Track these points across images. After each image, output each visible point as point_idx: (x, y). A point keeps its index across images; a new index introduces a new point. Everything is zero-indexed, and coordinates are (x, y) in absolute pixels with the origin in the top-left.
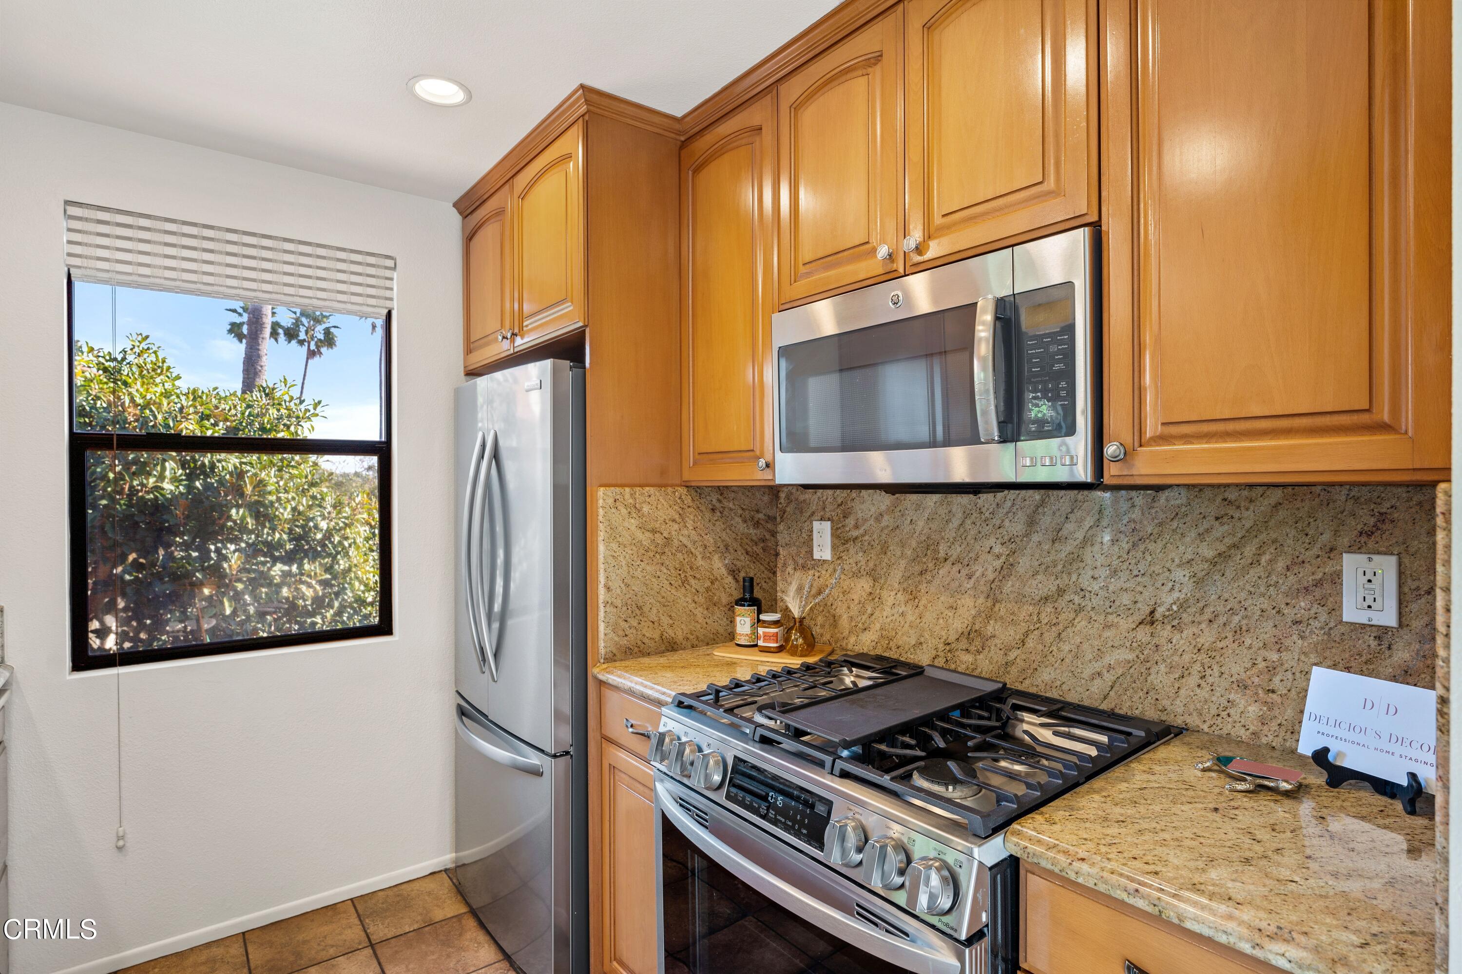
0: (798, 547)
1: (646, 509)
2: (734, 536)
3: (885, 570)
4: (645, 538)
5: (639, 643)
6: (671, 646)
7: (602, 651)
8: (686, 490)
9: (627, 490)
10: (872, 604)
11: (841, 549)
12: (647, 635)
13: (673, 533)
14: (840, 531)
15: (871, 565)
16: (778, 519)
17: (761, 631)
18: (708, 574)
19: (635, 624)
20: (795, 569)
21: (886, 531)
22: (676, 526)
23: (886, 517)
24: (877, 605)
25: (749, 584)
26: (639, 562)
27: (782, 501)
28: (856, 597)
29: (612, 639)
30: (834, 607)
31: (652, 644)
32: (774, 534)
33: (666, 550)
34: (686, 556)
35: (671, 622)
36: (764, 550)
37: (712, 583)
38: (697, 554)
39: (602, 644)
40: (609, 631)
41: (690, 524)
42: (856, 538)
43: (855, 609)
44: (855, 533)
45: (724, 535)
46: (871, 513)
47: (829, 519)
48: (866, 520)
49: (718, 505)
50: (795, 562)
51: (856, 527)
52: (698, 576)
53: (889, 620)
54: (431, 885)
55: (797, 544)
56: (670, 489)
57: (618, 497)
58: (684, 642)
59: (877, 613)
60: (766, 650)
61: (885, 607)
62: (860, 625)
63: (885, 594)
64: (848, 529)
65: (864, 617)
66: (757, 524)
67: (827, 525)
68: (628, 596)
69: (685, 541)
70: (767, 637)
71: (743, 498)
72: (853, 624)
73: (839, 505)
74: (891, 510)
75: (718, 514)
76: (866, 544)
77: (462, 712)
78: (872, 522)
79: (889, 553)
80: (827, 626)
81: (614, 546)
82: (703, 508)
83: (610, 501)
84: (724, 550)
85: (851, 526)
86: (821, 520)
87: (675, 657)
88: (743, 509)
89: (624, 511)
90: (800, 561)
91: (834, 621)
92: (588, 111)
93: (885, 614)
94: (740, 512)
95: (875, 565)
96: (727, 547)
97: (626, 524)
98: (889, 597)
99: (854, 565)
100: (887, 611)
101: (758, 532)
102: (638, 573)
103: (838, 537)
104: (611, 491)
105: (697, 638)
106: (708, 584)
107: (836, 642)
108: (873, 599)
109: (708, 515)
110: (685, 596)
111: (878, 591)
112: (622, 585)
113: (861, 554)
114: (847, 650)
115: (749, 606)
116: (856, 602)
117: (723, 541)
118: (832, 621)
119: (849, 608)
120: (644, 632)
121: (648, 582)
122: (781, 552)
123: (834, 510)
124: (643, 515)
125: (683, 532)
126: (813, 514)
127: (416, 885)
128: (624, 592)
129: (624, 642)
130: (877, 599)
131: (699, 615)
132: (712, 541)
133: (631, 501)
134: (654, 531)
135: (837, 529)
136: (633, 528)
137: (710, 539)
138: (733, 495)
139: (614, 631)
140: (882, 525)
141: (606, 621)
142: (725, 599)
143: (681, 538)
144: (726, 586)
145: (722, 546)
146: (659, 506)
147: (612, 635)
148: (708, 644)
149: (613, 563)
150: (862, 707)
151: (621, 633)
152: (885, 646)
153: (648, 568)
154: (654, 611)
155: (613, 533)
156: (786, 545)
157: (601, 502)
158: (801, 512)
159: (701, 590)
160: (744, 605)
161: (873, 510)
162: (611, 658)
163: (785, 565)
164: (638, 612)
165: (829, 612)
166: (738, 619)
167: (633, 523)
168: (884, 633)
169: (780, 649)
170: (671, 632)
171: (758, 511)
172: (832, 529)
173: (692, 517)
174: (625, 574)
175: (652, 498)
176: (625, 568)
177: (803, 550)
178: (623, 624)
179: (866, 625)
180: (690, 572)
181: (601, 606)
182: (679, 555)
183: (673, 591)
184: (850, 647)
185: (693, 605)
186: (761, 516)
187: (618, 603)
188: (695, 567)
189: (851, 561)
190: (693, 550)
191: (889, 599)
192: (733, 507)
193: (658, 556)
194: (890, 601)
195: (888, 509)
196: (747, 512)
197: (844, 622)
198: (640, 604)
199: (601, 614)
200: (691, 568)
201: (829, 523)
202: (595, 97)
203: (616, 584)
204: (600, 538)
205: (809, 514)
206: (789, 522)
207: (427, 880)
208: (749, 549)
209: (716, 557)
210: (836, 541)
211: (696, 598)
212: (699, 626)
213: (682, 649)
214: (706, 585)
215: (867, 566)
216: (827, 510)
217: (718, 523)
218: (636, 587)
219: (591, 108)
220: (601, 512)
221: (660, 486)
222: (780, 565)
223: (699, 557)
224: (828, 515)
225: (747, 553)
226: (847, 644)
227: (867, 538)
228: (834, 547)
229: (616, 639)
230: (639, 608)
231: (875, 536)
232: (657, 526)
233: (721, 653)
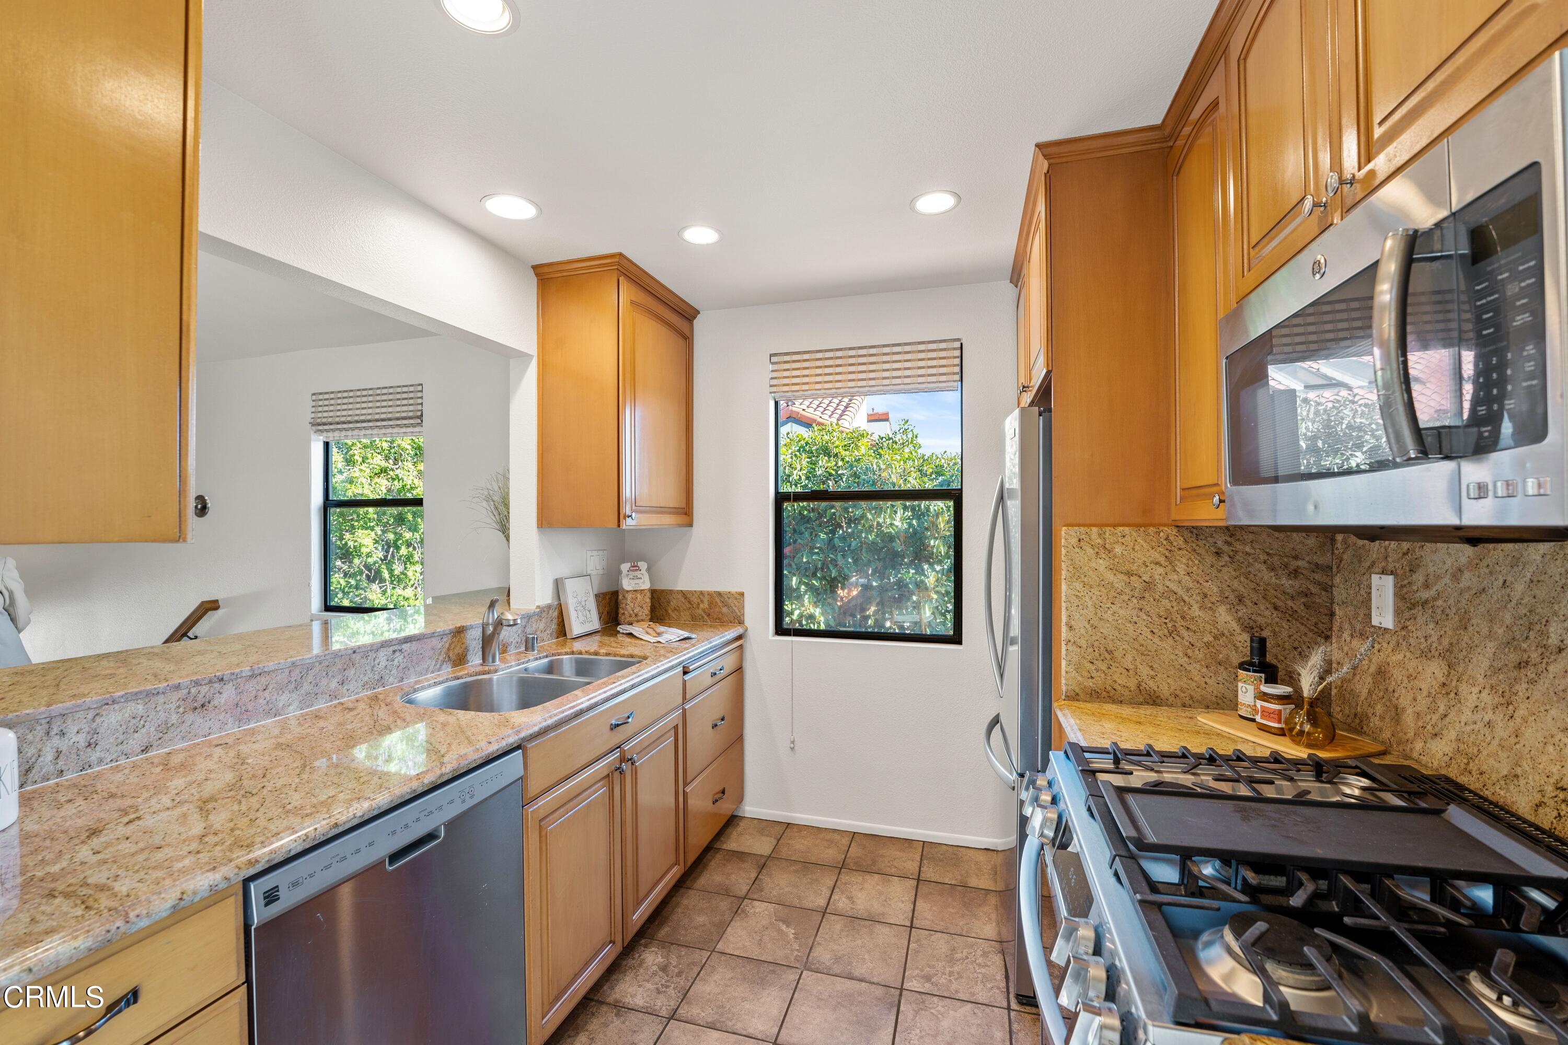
0: (1356, 607)
1: (1118, 550)
2: (1253, 585)
3: (1464, 653)
4: (1119, 581)
5: (1109, 688)
6: (1154, 700)
7: (1064, 688)
8: (1175, 531)
9: (1095, 529)
10: (1446, 700)
11: (1407, 615)
12: (1119, 681)
13: (1157, 577)
14: (1405, 590)
15: (1445, 642)
16: (1335, 569)
17: (1259, 704)
18: (1208, 627)
19: (1104, 668)
20: (1352, 636)
21: (1467, 596)
22: (1161, 570)
23: (1467, 575)
24: (1453, 703)
25: (1260, 645)
26: (1109, 605)
27: (1339, 545)
28: (1424, 686)
29: (1074, 678)
30: (1396, 695)
31: (1126, 692)
32: (1327, 588)
33: (1147, 595)
34: (1174, 604)
35: (1152, 673)
36: (1307, 606)
37: (1215, 638)
38: (1193, 602)
39: (1063, 681)
40: (1070, 669)
41: (1181, 568)
42: (1426, 602)
43: (1423, 704)
44: (1425, 595)
45: (1236, 584)
46: (1446, 567)
47: (1392, 573)
48: (1438, 577)
49: (1226, 548)
50: (1353, 628)
51: (1427, 586)
52: (1192, 627)
53: (1469, 728)
55: (1355, 603)
56: (1151, 530)
57: (1083, 537)
58: (1171, 699)
59: (1452, 715)
60: (1263, 728)
61: (1464, 709)
62: (1429, 727)
63: (1463, 688)
64: (1415, 588)
65: (1435, 717)
66: (1295, 573)
67: (1389, 580)
68: (1094, 638)
69: (1173, 586)
70: (1266, 713)
71: (1268, 540)
72: (1420, 724)
73: (1404, 554)
74: (1473, 565)
75: (1227, 558)
76: (1439, 611)
78: (1447, 580)
79: (1471, 629)
80: (1387, 720)
81: (1078, 586)
82: (1202, 551)
83: (1074, 541)
84: (1236, 602)
85: (1420, 584)
86: (1383, 573)
87: (1146, 711)
88: (1268, 554)
89: (1090, 551)
90: (1358, 627)
91: (1397, 714)
92: (1050, 165)
93: (1464, 719)
94: (1263, 557)
95: (1451, 644)
96: (1240, 599)
97: (1093, 565)
98: (1470, 695)
99: (1423, 640)
100: (1467, 715)
101: (1297, 584)
102: (1108, 616)
103: (1403, 598)
104: (1073, 531)
105: (1192, 698)
106: (1208, 638)
107: (1398, 744)
108: (1448, 694)
109: (1210, 559)
110: (1174, 648)
111: (1454, 683)
112: (1088, 626)
113: (1432, 626)
114: (1411, 758)
115: (1255, 671)
116: (1425, 693)
117: (1233, 591)
118: (1393, 714)
119: (1415, 700)
120: (1115, 677)
121: (1121, 626)
122: (1337, 612)
123: (1398, 561)
124: (1115, 556)
125: (1170, 577)
126: (1373, 564)
128: (1090, 633)
129: (1090, 683)
130: (1452, 695)
131: (1195, 673)
132: (1216, 589)
133: (1099, 541)
134: (1129, 574)
135: (1402, 587)
136: (1102, 569)
137: (1212, 588)
138: (1251, 537)
139: (1077, 670)
140: (1461, 585)
141: (1069, 658)
142: (1236, 659)
143: (1168, 583)
144: (1239, 644)
145: (1232, 597)
146: (1137, 548)
147: (1074, 674)
148: (1208, 707)
149: (1077, 602)
151: (1086, 674)
152: (1463, 766)
153: (1121, 612)
154: (1129, 658)
155: (1077, 573)
156: (1343, 602)
157: (1063, 540)
158: (1360, 561)
159: (1198, 644)
160: (1248, 670)
161: (1449, 562)
162: (1073, 697)
163: (1341, 629)
164: (1107, 655)
165: (1390, 700)
166: (1240, 685)
167: (1102, 564)
168: (1462, 747)
169: (1281, 733)
170: (1151, 684)
171: (1296, 558)
172: (1395, 586)
173: (1184, 561)
174: (1091, 615)
175: (1128, 538)
176: (1091, 608)
177: (1362, 612)
178: (1089, 666)
179: (1437, 729)
180: (1180, 622)
181: (1063, 644)
182: (1165, 602)
183: (1156, 640)
184: (1415, 755)
185: (1186, 659)
186: (1300, 563)
187: (1083, 643)
188: (1188, 617)
189: (1419, 634)
190: (1186, 598)
191: (1469, 697)
192: (1253, 551)
193: (1135, 601)
194: (1472, 700)
195: (1470, 562)
196: (1276, 558)
197: (1409, 718)
198: (1110, 647)
199: (1064, 652)
200: (1183, 618)
201: (1391, 578)
202: (1053, 150)
203: (1080, 624)
204: (1063, 577)
205: (1368, 564)
206: (1346, 573)
208: (1279, 603)
209: (1222, 610)
210: (1400, 604)
211: (1189, 652)
212: (1194, 684)
213: (1167, 705)
214: (1205, 640)
215: (1440, 644)
216: (1390, 559)
217: (1225, 569)
218: (1106, 629)
219: (1052, 161)
220: (1064, 551)
221: (1138, 526)
222: (1335, 628)
223: (1196, 607)
224: (1390, 567)
225: (1276, 608)
226: (1411, 750)
227: (1440, 602)
228: (1398, 612)
229: (1080, 678)
230: (1110, 652)
231: (1451, 602)
232: (1134, 568)
233: (1206, 720)
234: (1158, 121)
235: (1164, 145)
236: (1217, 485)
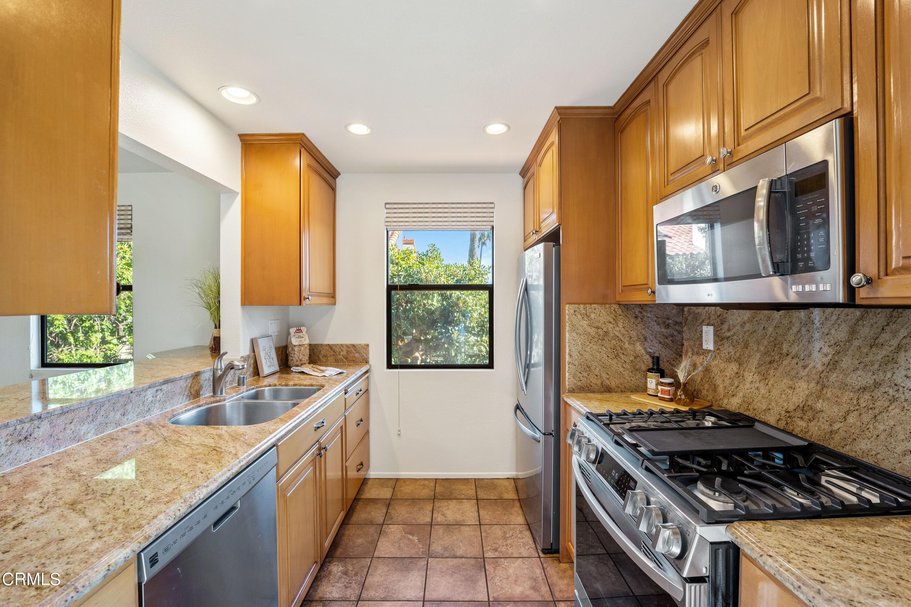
0: (694, 341)
1: (593, 316)
2: (651, 332)
3: (746, 358)
4: (592, 331)
5: (588, 385)
6: (608, 390)
7: (567, 387)
8: (618, 306)
9: (582, 306)
10: (738, 380)
11: (719, 343)
12: (593, 382)
13: (610, 329)
14: (719, 332)
15: (738, 355)
16: (684, 324)
17: (660, 388)
18: (632, 353)
19: (586, 375)
20: (693, 354)
21: (747, 334)
22: (612, 326)
23: (747, 325)
24: (741, 381)
25: (656, 360)
26: (588, 344)
27: (686, 313)
28: (728, 374)
29: (572, 381)
30: (715, 379)
31: (596, 387)
32: (680, 333)
33: (605, 338)
34: (618, 342)
35: (608, 377)
36: (673, 341)
37: (635, 358)
38: (625, 341)
39: (567, 383)
40: (570, 377)
41: (620, 325)
42: (729, 337)
43: (727, 382)
44: (728, 334)
45: (643, 332)
46: (738, 322)
47: (712, 325)
48: (734, 326)
49: (639, 314)
50: (693, 350)
51: (729, 330)
52: (625, 353)
53: (748, 391)
54: (506, 483)
55: (694, 339)
56: (608, 306)
57: (576, 309)
58: (616, 389)
59: (741, 386)
60: (662, 399)
61: (746, 383)
62: (730, 392)
63: (746, 374)
64: (723, 331)
65: (733, 388)
66: (668, 326)
67: (711, 328)
68: (581, 360)
69: (617, 333)
70: (663, 392)
71: (657, 311)
72: (726, 391)
73: (718, 316)
74: (750, 320)
75: (640, 319)
76: (735, 341)
77: (518, 407)
78: (738, 327)
79: (749, 348)
80: (710, 391)
81: (574, 334)
82: (629, 316)
83: (572, 312)
84: (643, 340)
85: (726, 329)
86: (708, 325)
87: (606, 395)
88: (657, 317)
89: (580, 317)
90: (696, 350)
91: (715, 388)
92: (561, 118)
93: (746, 387)
94: (655, 319)
95: (740, 355)
96: (645, 339)
97: (581, 323)
98: (749, 377)
99: (727, 354)
100: (748, 386)
101: (668, 331)
102: (588, 349)
103: (718, 336)
104: (572, 306)
105: (625, 387)
106: (632, 358)
107: (716, 401)
108: (739, 377)
109: (633, 320)
110: (617, 364)
111: (742, 372)
112: (579, 355)
113: (731, 348)
114: (722, 407)
115: (655, 373)
116: (728, 378)
117: (643, 335)
118: (713, 388)
119: (724, 381)
120: (591, 380)
121: (594, 354)
122: (685, 344)
123: (715, 320)
124: (591, 319)
125: (616, 329)
126: (703, 321)
127: (500, 481)
128: (580, 358)
129: (579, 383)
130: (741, 377)
131: (626, 375)
132: (635, 335)
133: (584, 311)
134: (598, 328)
135: (717, 331)
136: (585, 325)
137: (634, 334)
138: (650, 309)
139: (573, 377)
140: (745, 329)
141: (570, 371)
142: (644, 368)
143: (615, 332)
144: (645, 361)
145: (642, 338)
146: (601, 315)
147: (572, 379)
148: (632, 392)
149: (574, 343)
150: (686, 437)
151: (578, 379)
152: (746, 408)
153: (594, 347)
154: (598, 370)
155: (574, 328)
156: (688, 339)
157: (567, 312)
158: (696, 320)
159: (628, 361)
160: (652, 372)
161: (739, 320)
162: (572, 391)
163: (687, 351)
164: (587, 369)
165: (712, 382)
166: (648, 379)
167: (585, 323)
168: (745, 399)
169: (671, 400)
170: (608, 382)
171: (668, 319)
172: (714, 331)
173: (622, 321)
174: (580, 349)
175: (597, 310)
176: (580, 346)
177: (697, 343)
178: (579, 375)
179: (734, 393)
180: (620, 351)
181: (567, 364)
182: (614, 341)
183: (609, 360)
184: (724, 405)
185: (623, 369)
186: (670, 321)
187: (577, 363)
188: (623, 348)
189: (725, 351)
190: (623, 339)
191: (749, 378)
192: (650, 316)
193: (600, 341)
194: (750, 379)
195: (749, 319)
196: (660, 319)
197: (721, 389)
198: (589, 365)
199: (567, 368)
200: (621, 349)
201: (712, 327)
202: (563, 111)
203: (575, 354)
204: (567, 330)
205: (701, 321)
206: (689, 326)
207: (505, 480)
208: (662, 340)
209: (638, 344)
210: (716, 339)
211: (624, 365)
212: (626, 381)
213: (615, 392)
214: (631, 359)
215: (735, 355)
216: (711, 319)
217: (639, 325)
218: (587, 356)
219: (562, 116)
220: (567, 317)
221: (601, 304)
222: (684, 351)
223: (627, 343)
224: (712, 322)
225: (660, 343)
226: (722, 403)
227: (735, 337)
228: (715, 342)
229: (575, 381)
230: (589, 367)
231: (740, 337)
232: (600, 325)
233: (635, 397)
234: (612, 104)
235: (613, 116)
236: (647, 284)
